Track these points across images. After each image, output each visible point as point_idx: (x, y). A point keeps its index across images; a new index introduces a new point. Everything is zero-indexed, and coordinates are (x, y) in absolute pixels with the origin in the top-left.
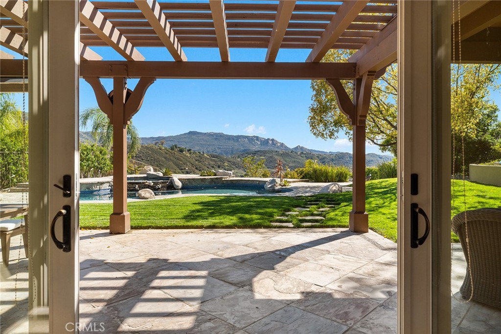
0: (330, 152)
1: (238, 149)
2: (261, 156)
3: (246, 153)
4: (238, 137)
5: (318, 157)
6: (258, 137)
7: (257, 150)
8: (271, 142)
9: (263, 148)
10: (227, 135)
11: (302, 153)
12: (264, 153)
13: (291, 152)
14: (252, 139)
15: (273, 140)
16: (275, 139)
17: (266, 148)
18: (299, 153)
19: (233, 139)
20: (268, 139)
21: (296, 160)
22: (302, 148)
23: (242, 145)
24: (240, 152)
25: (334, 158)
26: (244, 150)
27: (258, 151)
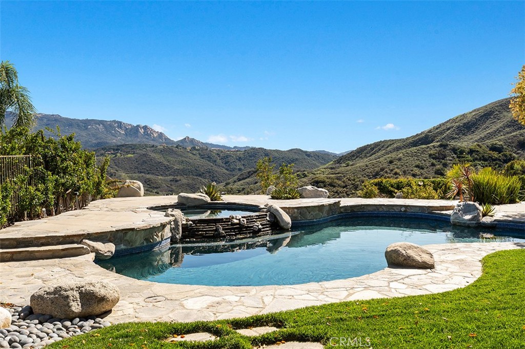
0: (235, 147)
1: (86, 142)
2: (128, 153)
3: (102, 148)
4: (86, 123)
5: (218, 154)
6: (121, 123)
7: (119, 144)
8: (142, 131)
9: (130, 141)
10: (67, 119)
11: (194, 148)
12: (132, 148)
13: (177, 147)
14: (111, 126)
15: (145, 128)
16: (149, 125)
17: (136, 141)
18: (189, 149)
19: (78, 126)
20: (138, 126)
21: (184, 159)
22: (192, 141)
23: (94, 135)
24: (91, 146)
25: (242, 156)
26: (98, 144)
27: (123, 146)
